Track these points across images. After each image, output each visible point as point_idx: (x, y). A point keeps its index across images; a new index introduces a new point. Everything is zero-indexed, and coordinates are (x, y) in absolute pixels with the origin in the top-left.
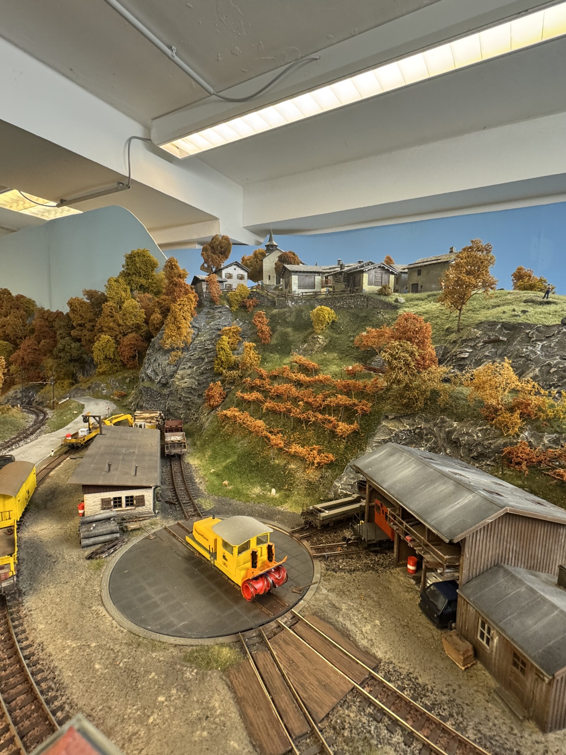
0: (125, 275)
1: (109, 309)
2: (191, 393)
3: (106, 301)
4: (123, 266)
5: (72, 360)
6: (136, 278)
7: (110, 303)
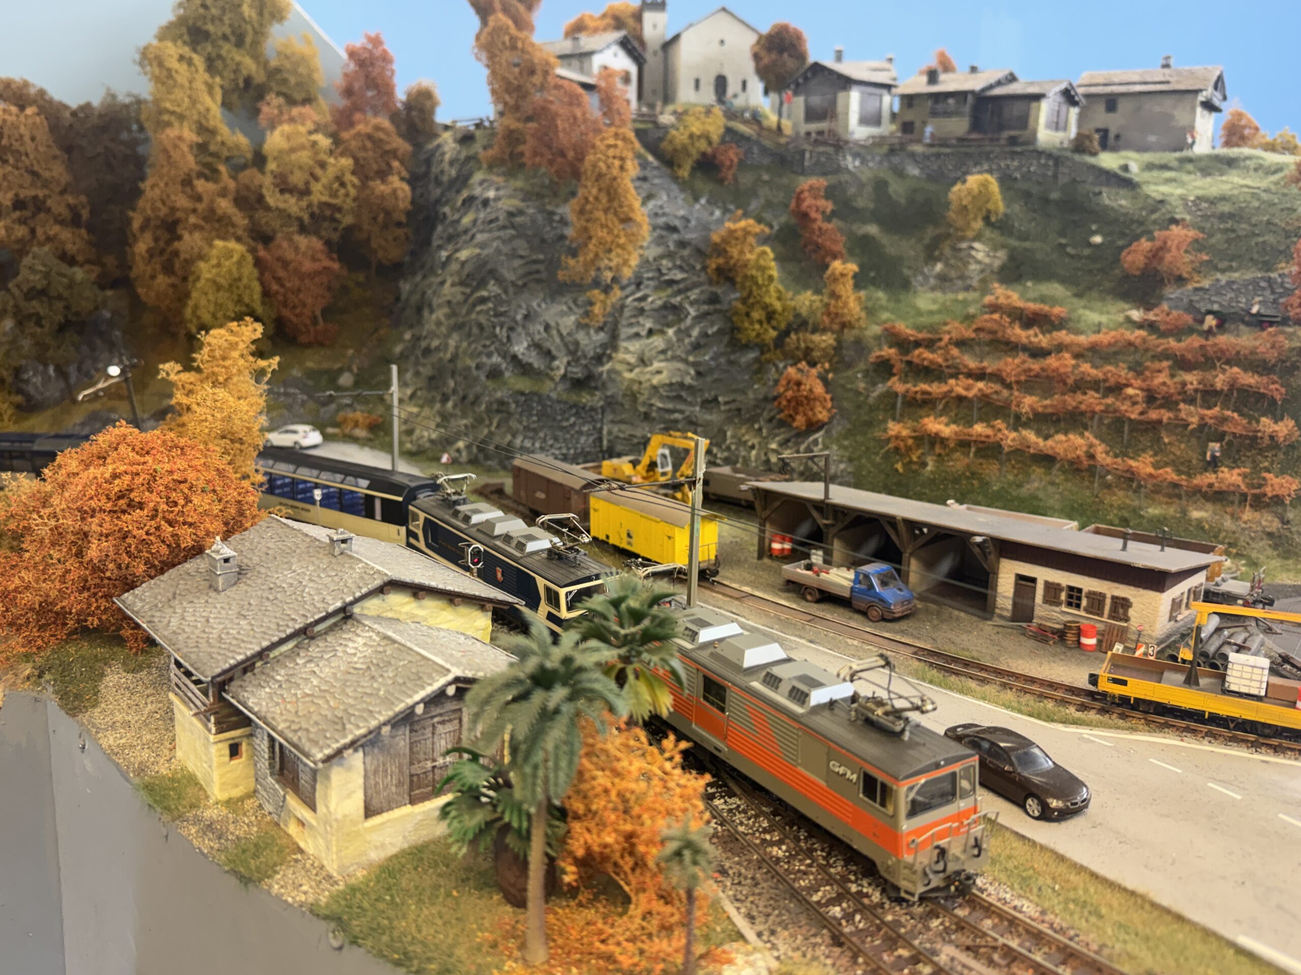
2: (679, 398)
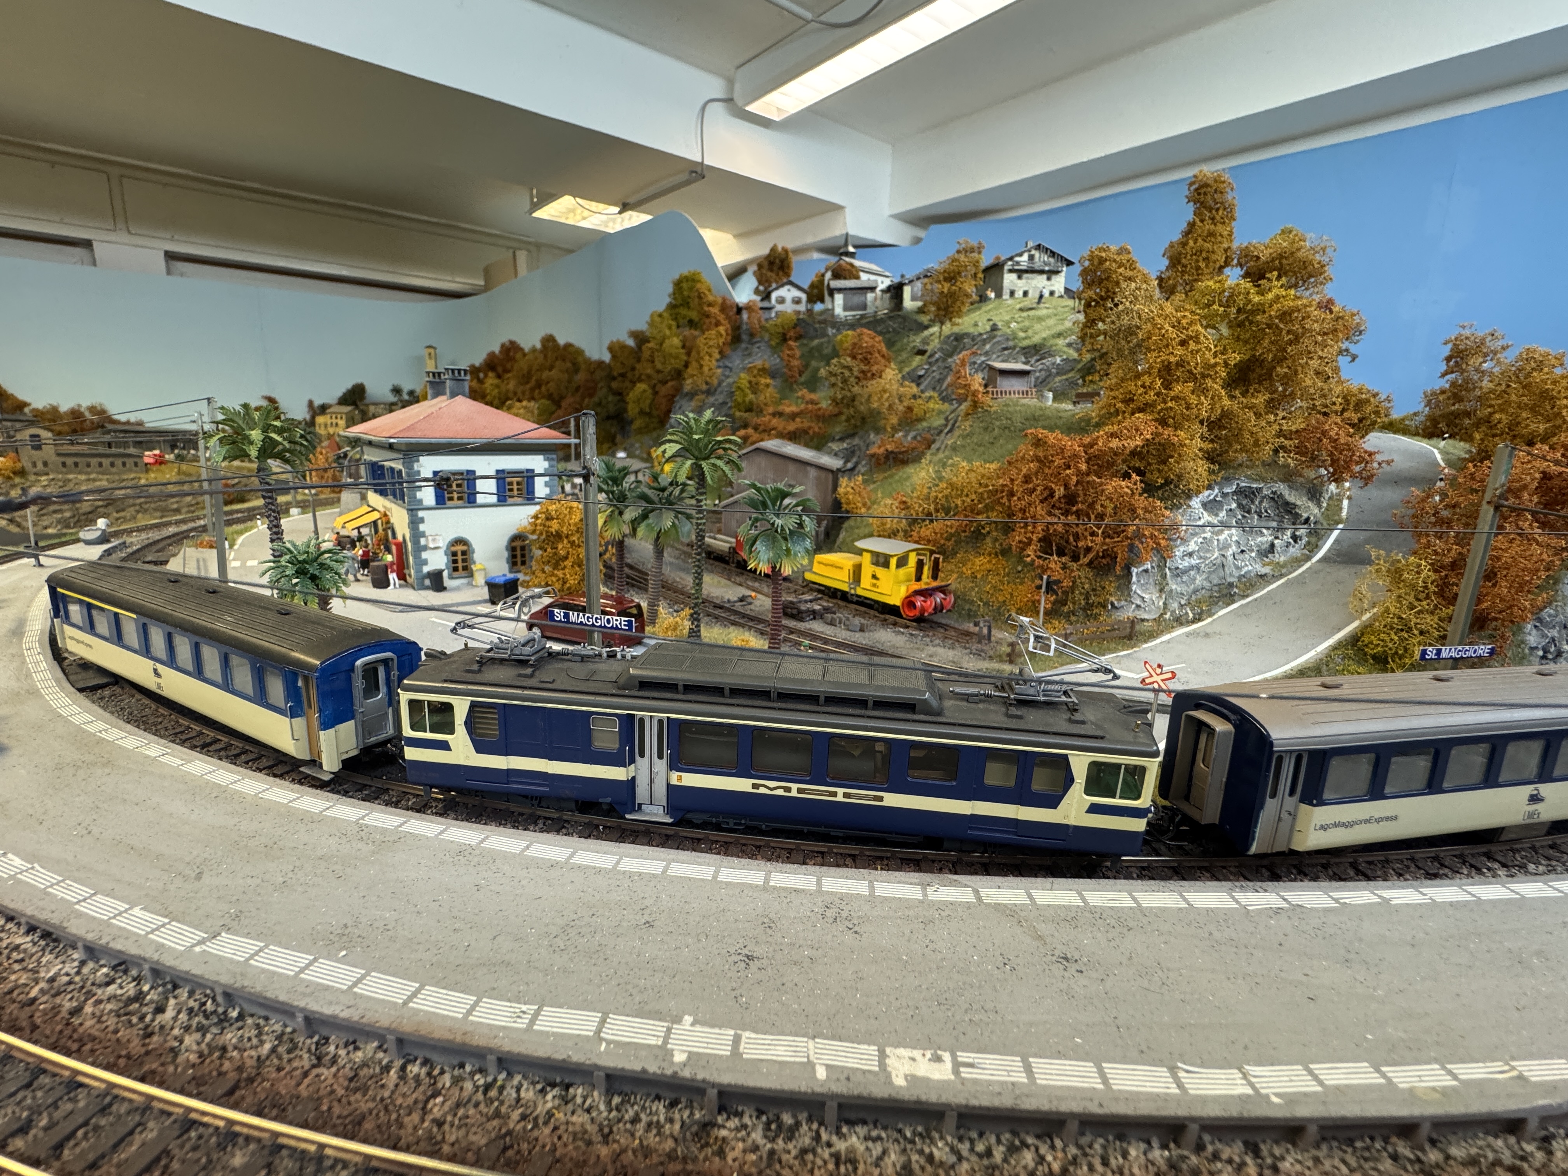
0: (672, 307)
1: (649, 353)
3: (649, 342)
4: (670, 296)
5: (608, 418)
6: (683, 311)
7: (650, 345)
